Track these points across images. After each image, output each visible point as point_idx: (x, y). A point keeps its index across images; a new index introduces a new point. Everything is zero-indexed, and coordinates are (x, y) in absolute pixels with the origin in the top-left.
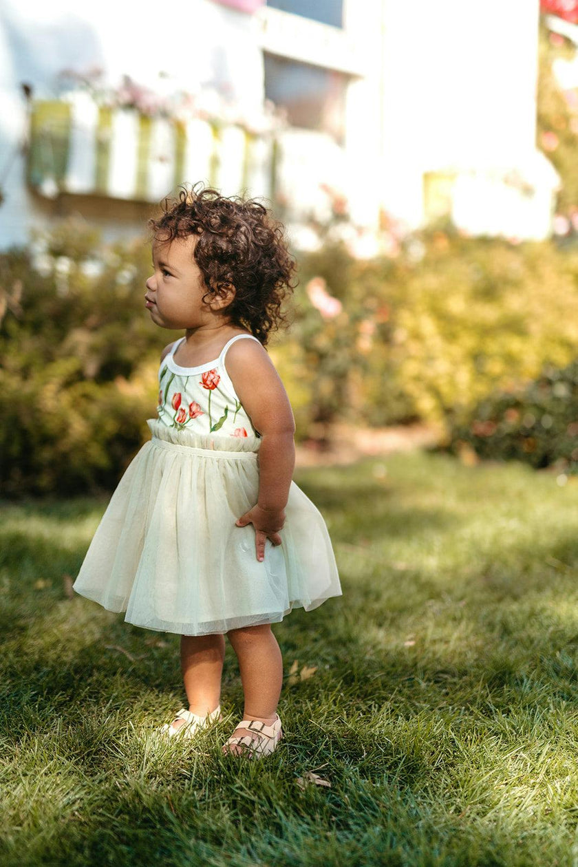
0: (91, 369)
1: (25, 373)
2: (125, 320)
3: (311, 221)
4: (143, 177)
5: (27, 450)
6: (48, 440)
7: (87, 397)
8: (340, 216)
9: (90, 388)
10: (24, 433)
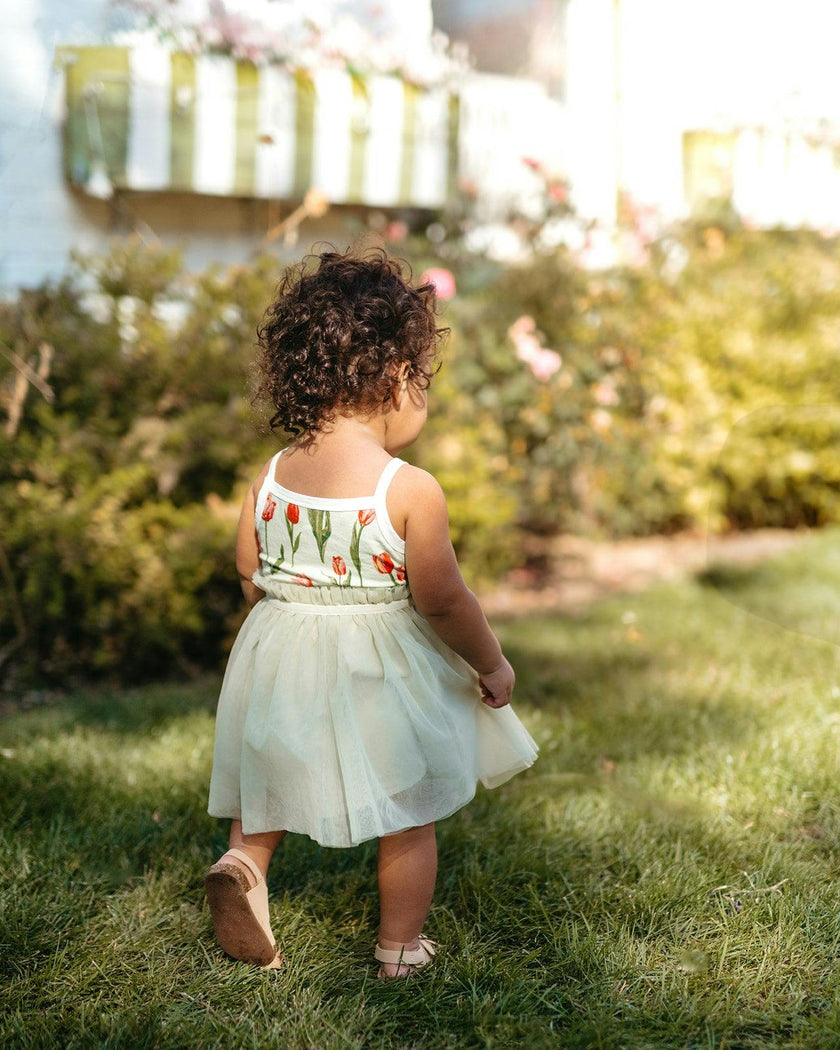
0: (167, 481)
1: (66, 485)
2: (222, 399)
3: (513, 218)
4: (246, 163)
5: (75, 607)
6: (107, 592)
7: (164, 523)
8: (558, 208)
9: (165, 510)
10: (69, 582)
